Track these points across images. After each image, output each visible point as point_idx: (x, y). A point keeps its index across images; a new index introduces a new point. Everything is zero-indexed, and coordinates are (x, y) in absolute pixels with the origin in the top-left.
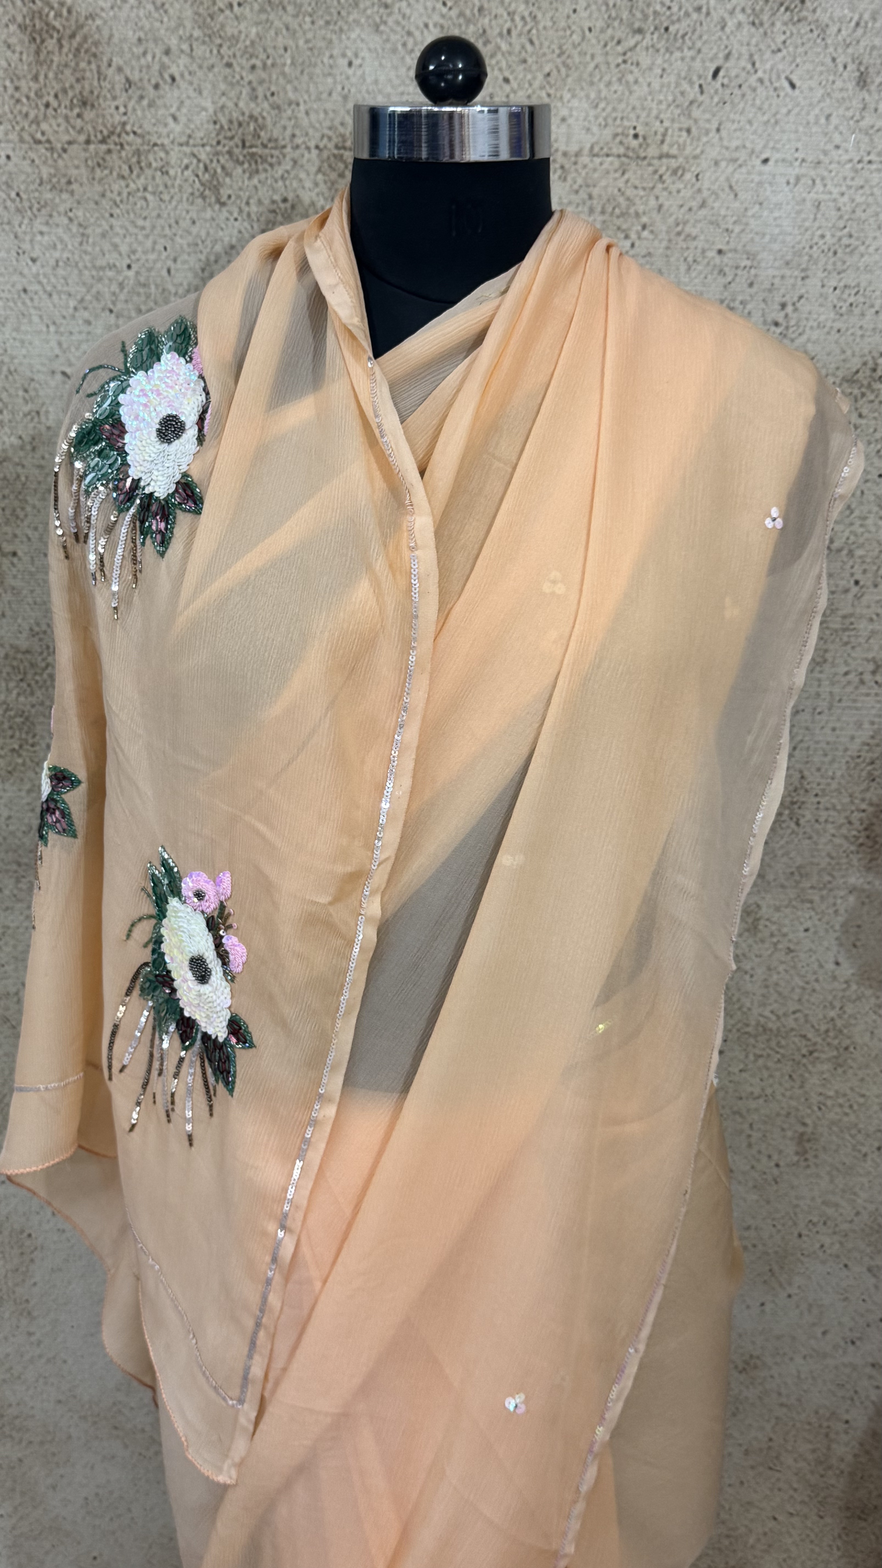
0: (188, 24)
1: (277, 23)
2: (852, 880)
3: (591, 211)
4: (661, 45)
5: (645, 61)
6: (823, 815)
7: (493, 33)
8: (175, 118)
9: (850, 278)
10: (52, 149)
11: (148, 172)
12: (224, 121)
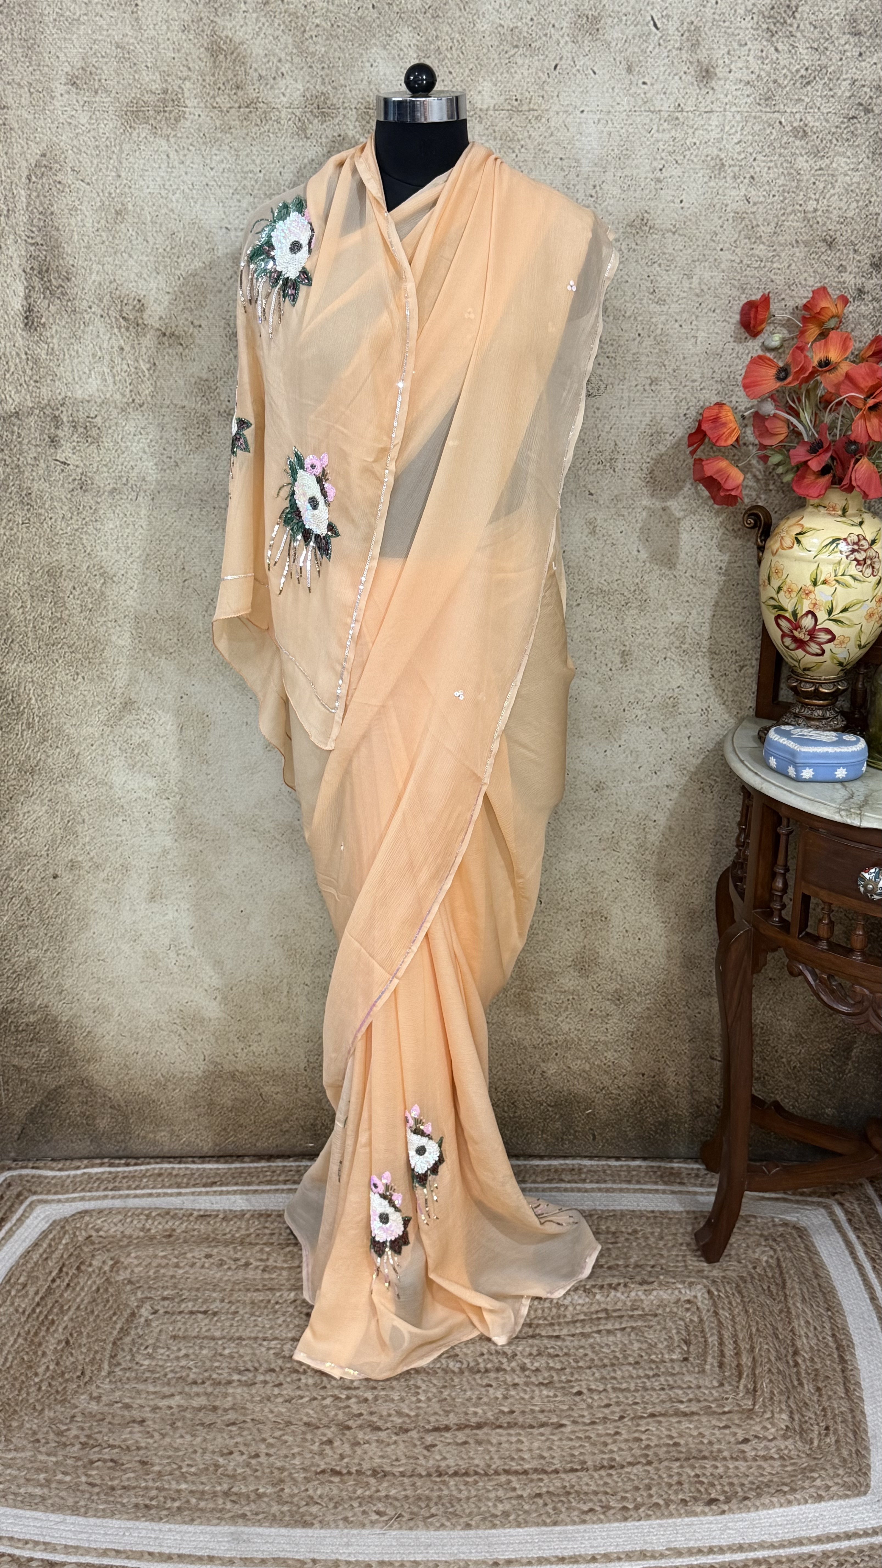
0: (290, 47)
1: (335, 46)
2: (644, 503)
3: (495, 139)
4: (527, 53)
5: (520, 61)
6: (628, 466)
7: (443, 49)
8: (284, 95)
9: (627, 171)
10: (222, 111)
11: (270, 122)
12: (308, 95)
